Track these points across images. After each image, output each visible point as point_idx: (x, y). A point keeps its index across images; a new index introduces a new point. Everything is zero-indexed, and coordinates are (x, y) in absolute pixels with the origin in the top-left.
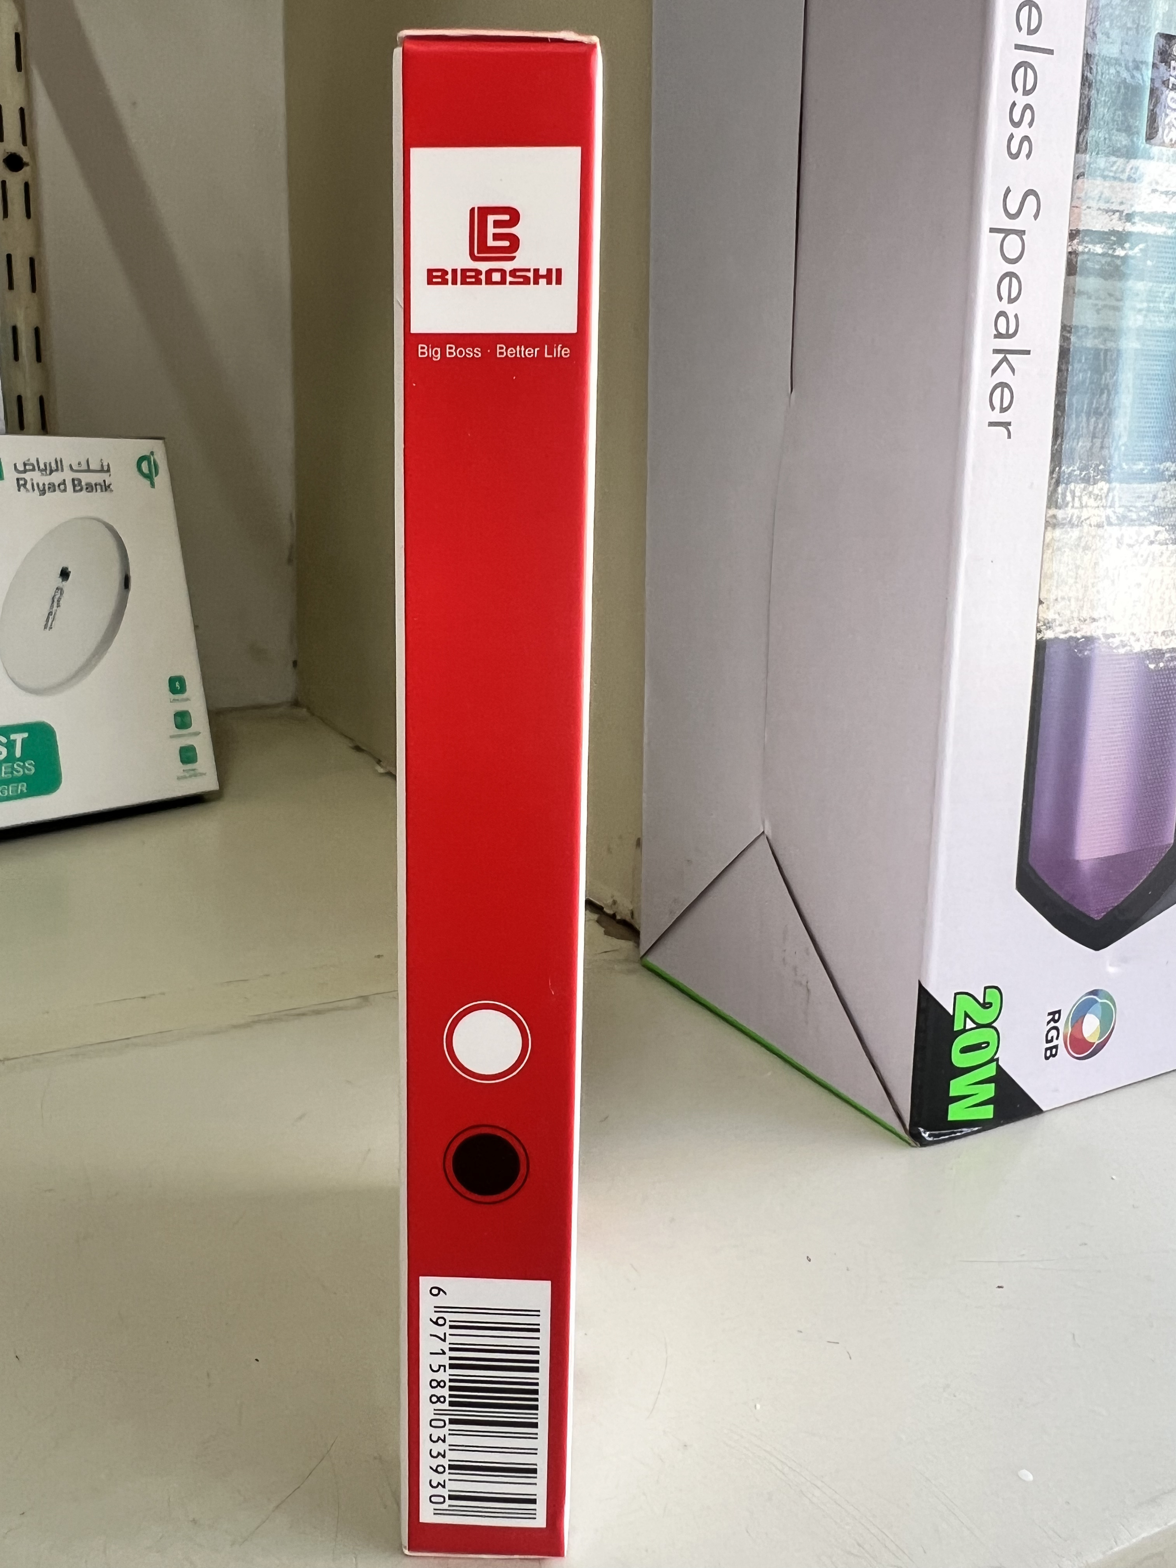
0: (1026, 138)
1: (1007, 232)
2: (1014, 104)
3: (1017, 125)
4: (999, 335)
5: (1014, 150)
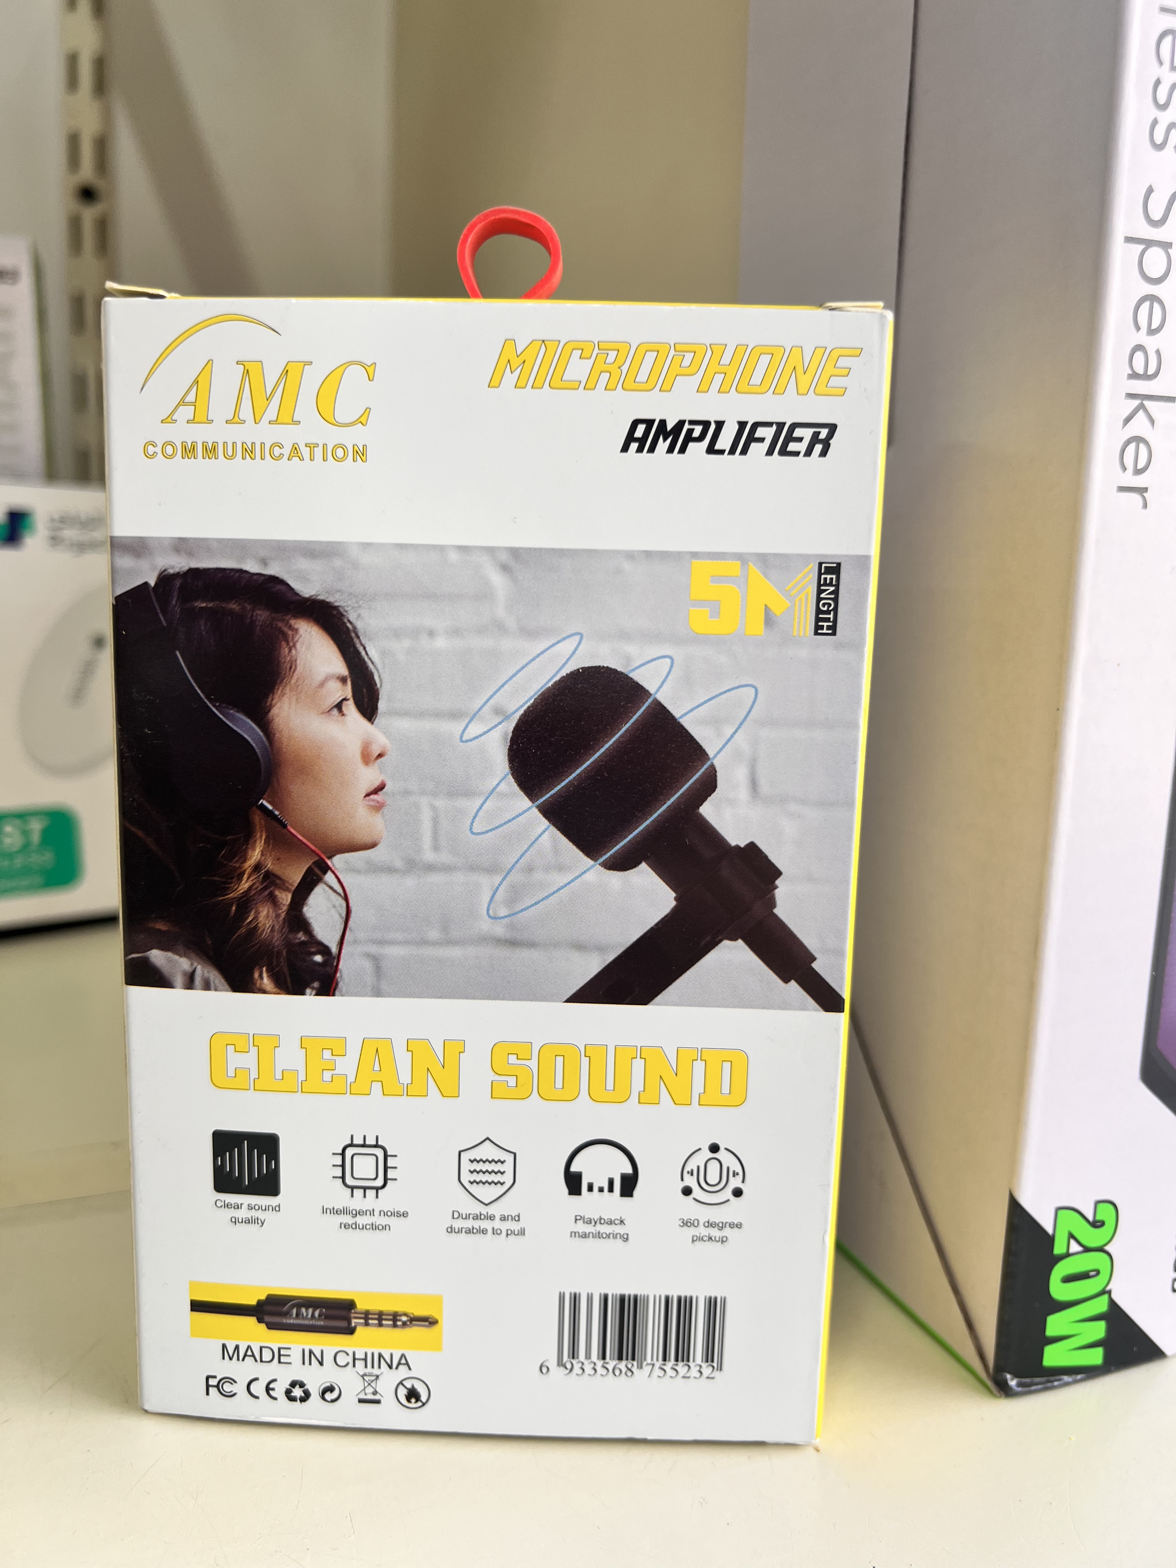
0: (1174, 125)
1: (1149, 243)
2: (1158, 82)
3: (1164, 107)
4: (1134, 376)
5: (1159, 139)
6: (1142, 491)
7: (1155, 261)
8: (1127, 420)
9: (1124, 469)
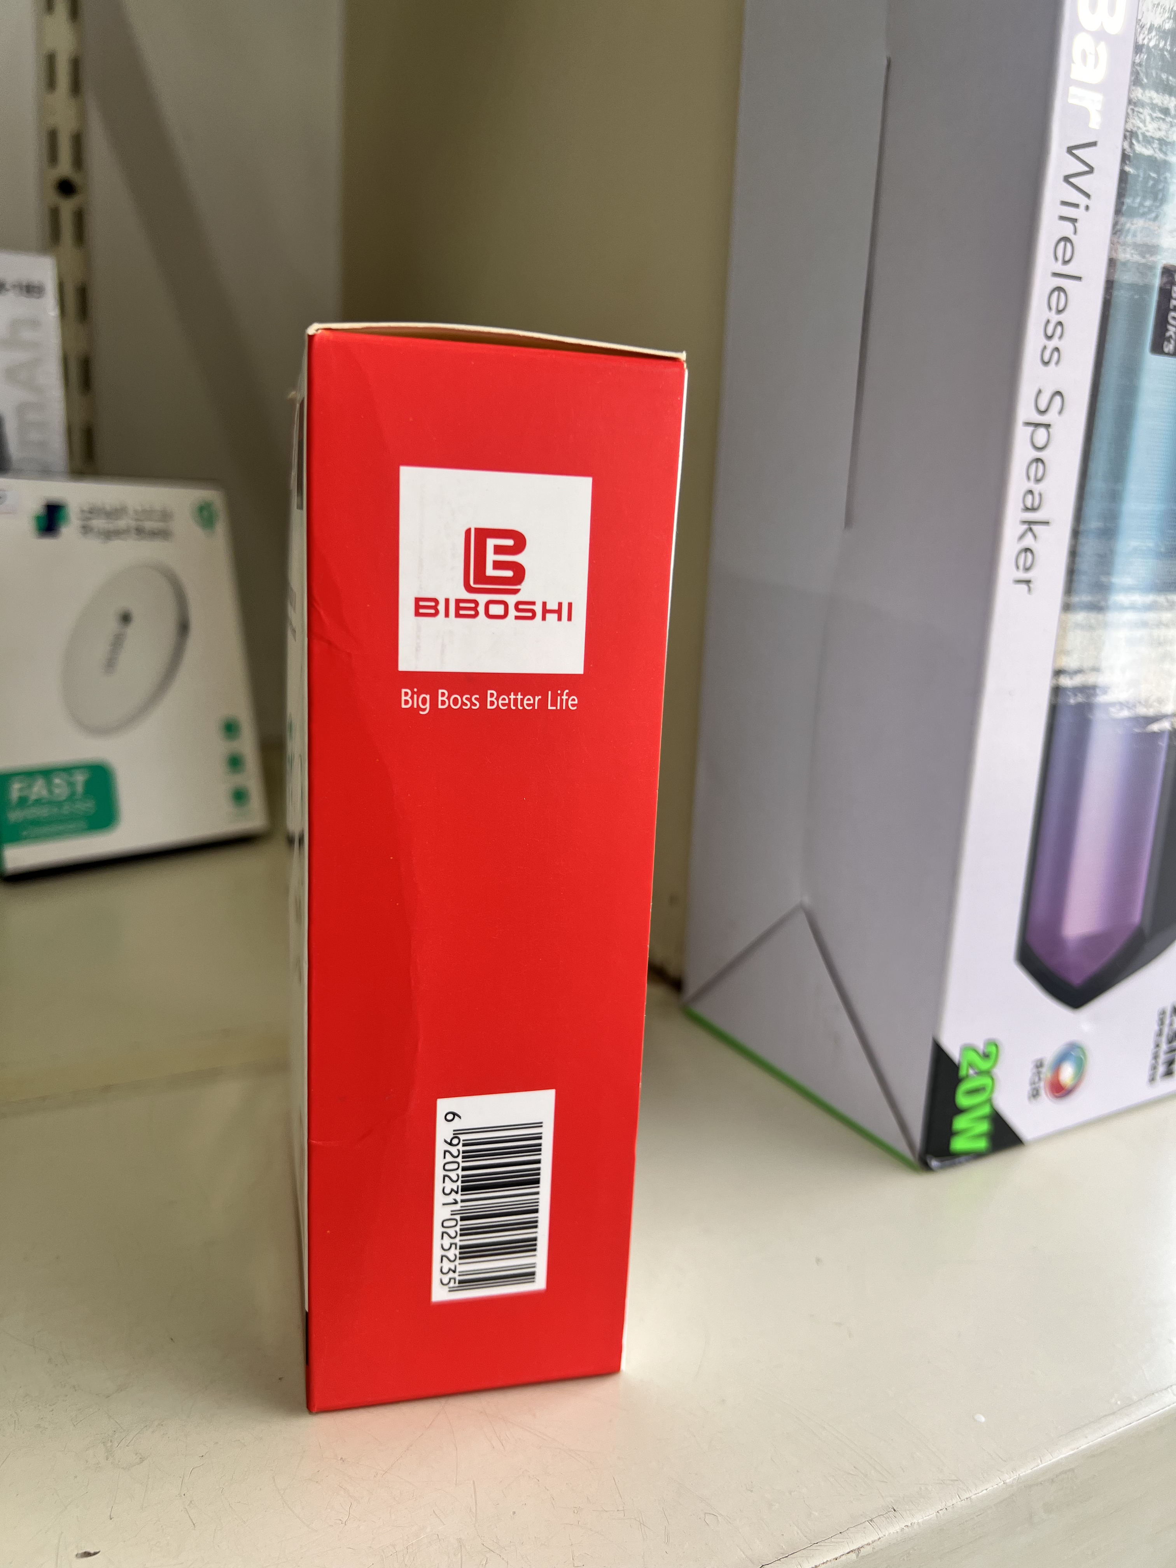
0: (1057, 349)
1: (1037, 425)
2: (1048, 322)
3: (1049, 338)
4: (1027, 509)
5: (1046, 359)
6: (1028, 582)
7: (1041, 436)
8: (1022, 537)
9: (1018, 567)
